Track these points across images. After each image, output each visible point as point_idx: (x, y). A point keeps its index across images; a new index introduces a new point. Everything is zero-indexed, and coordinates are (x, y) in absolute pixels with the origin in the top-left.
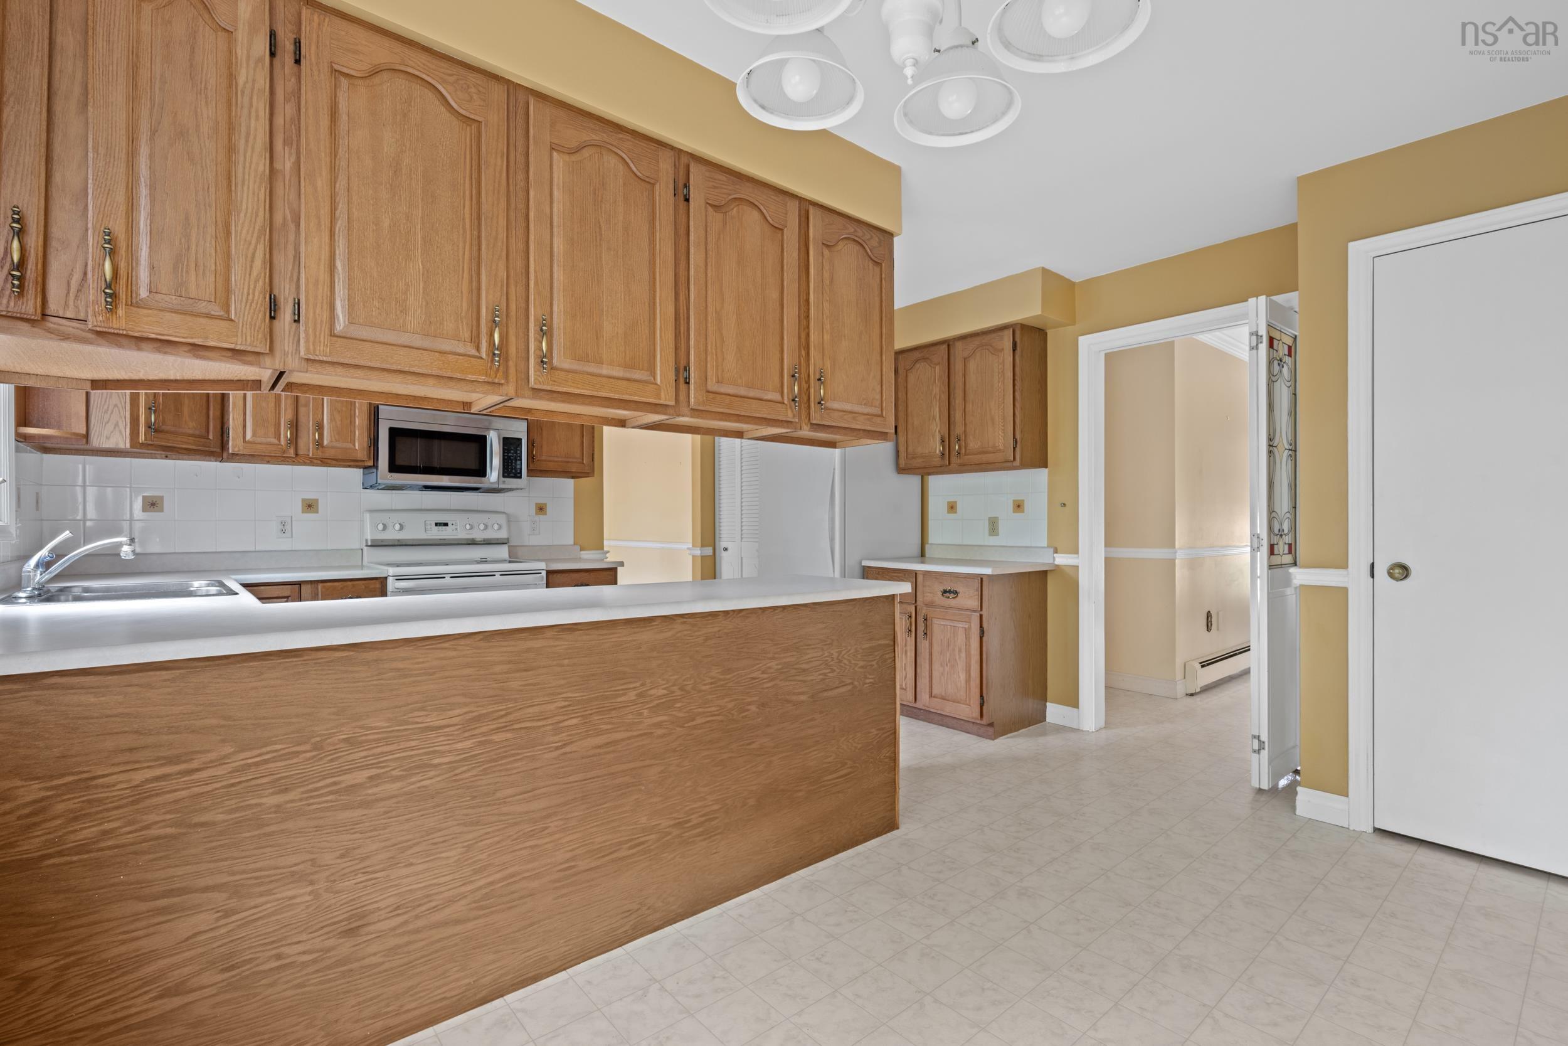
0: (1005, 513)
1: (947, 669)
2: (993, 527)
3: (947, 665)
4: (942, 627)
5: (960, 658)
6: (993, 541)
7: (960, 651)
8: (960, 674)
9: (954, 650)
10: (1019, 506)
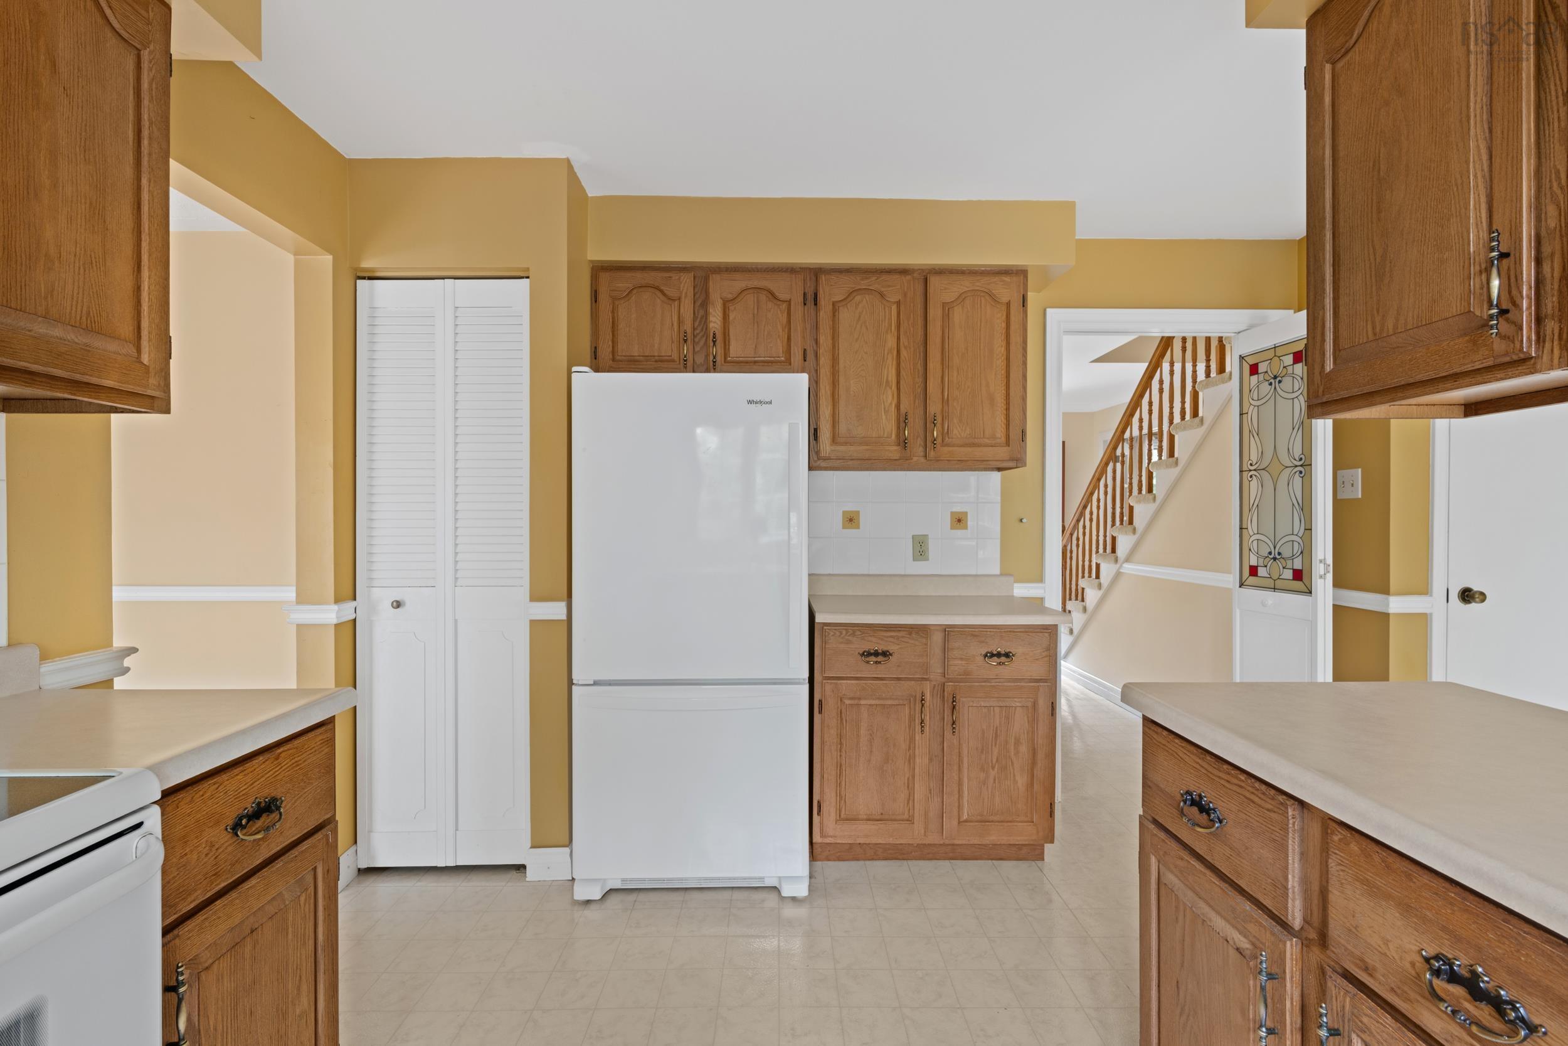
0: (938, 529)
1: (993, 773)
2: (920, 548)
3: (993, 768)
4: (985, 710)
5: (1017, 753)
6: (921, 568)
7: (1017, 742)
8: (1018, 778)
9: (1006, 742)
10: (959, 521)
